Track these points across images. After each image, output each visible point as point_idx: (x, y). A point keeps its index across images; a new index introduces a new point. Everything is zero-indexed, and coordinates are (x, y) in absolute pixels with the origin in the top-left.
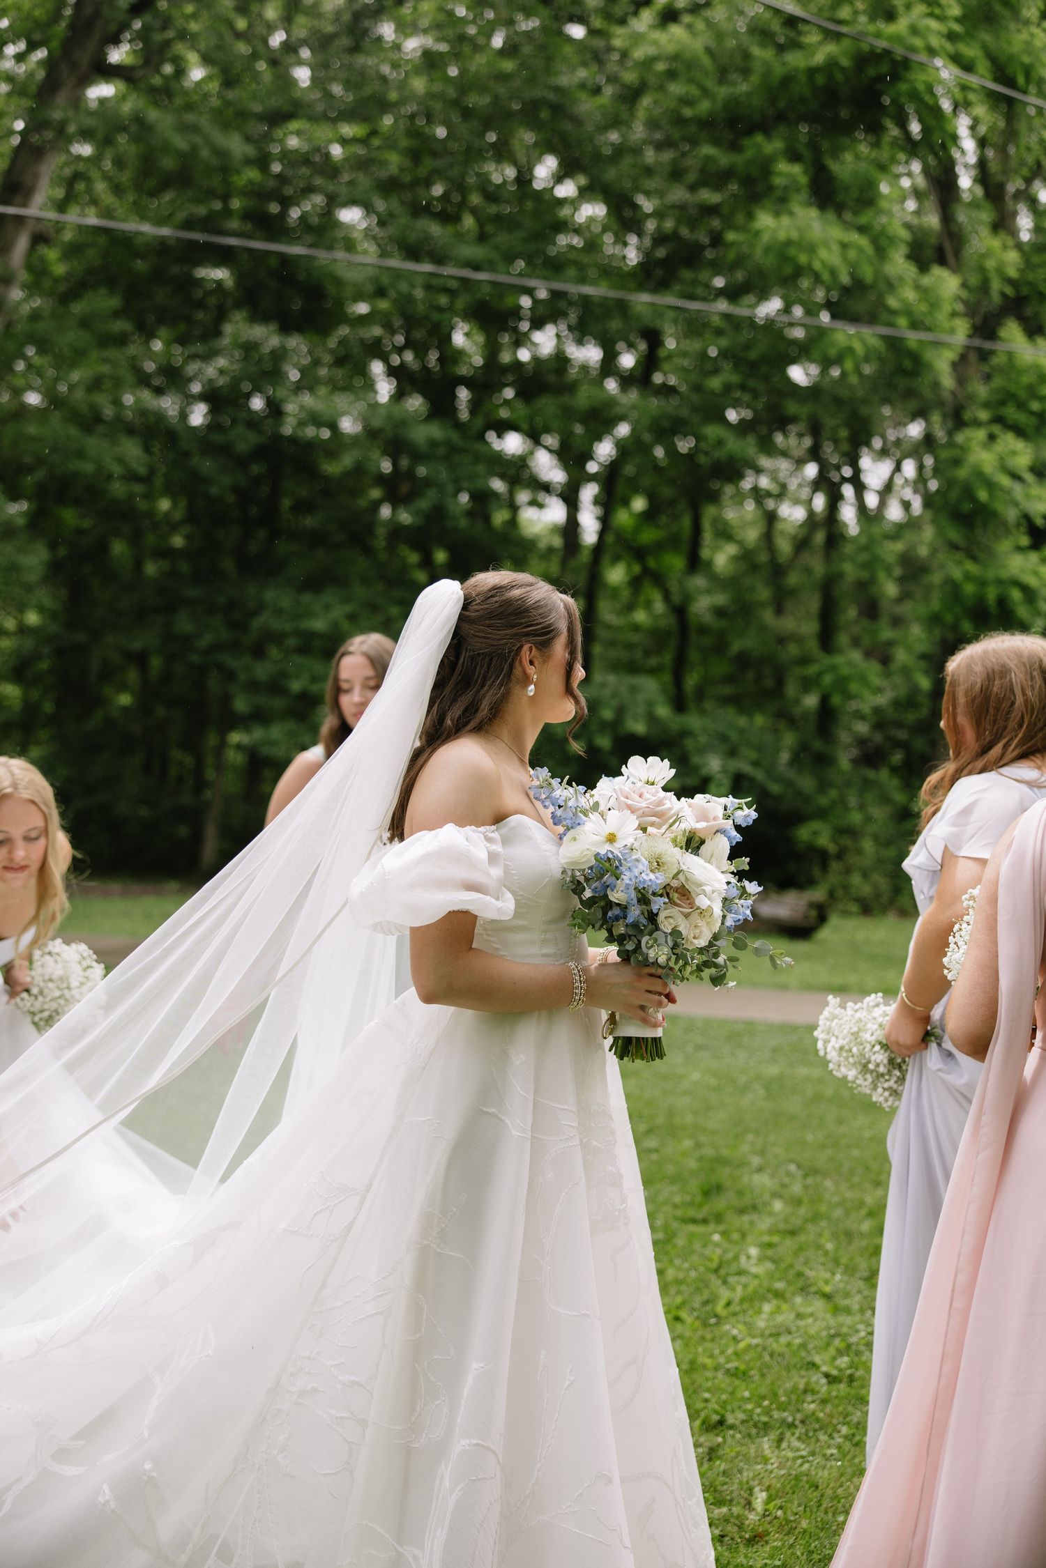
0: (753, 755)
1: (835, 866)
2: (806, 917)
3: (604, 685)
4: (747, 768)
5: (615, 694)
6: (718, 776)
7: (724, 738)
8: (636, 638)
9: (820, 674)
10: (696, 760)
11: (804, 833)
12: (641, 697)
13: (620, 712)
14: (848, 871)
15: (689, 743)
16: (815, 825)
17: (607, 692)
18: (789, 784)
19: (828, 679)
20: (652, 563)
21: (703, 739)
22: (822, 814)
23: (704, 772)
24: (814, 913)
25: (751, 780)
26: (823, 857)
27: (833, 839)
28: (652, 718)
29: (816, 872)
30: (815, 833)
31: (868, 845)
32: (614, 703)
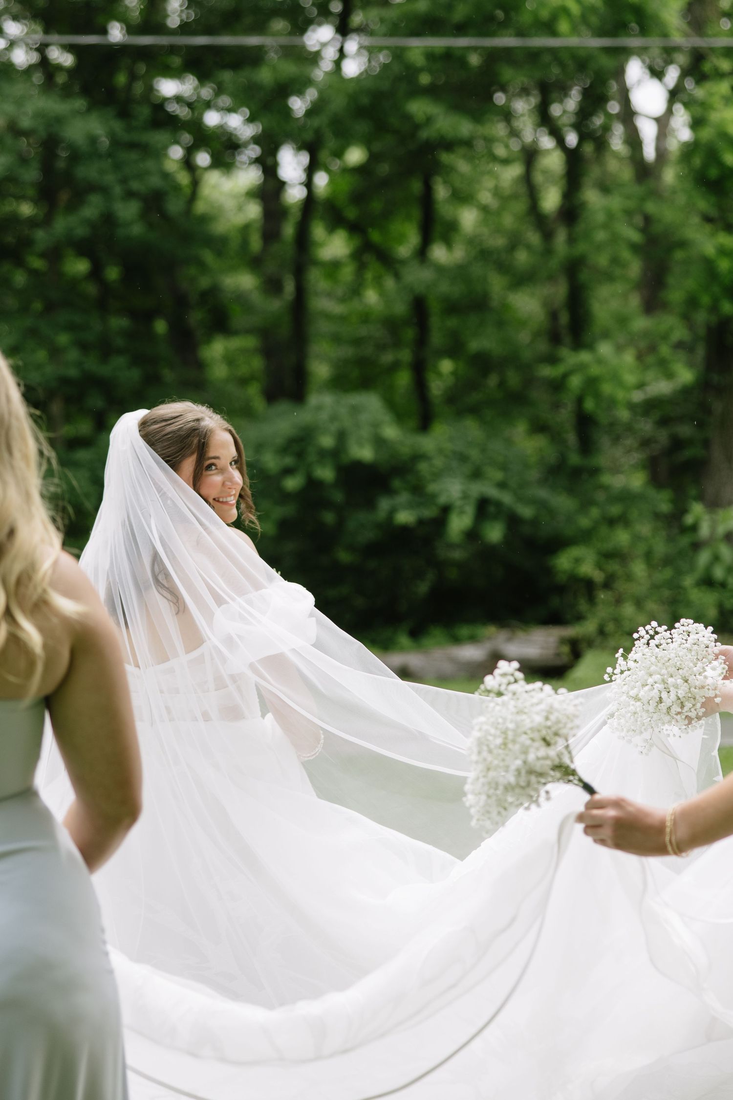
0: (499, 475)
1: (602, 596)
2: (558, 655)
3: (319, 408)
4: (493, 492)
5: (334, 418)
6: (458, 503)
7: (463, 458)
8: (363, 331)
9: (565, 376)
10: (432, 488)
11: (564, 562)
12: (364, 417)
13: (342, 437)
14: (619, 601)
15: (423, 467)
16: (575, 552)
17: (324, 416)
18: (542, 505)
19: (575, 382)
20: (375, 236)
21: (438, 462)
22: (585, 537)
23: (442, 500)
24: (566, 649)
25: (498, 504)
26: (589, 587)
27: (599, 566)
28: (379, 442)
29: (583, 606)
30: (578, 561)
31: (639, 568)
32: (334, 427)
